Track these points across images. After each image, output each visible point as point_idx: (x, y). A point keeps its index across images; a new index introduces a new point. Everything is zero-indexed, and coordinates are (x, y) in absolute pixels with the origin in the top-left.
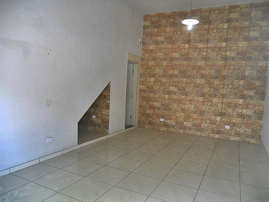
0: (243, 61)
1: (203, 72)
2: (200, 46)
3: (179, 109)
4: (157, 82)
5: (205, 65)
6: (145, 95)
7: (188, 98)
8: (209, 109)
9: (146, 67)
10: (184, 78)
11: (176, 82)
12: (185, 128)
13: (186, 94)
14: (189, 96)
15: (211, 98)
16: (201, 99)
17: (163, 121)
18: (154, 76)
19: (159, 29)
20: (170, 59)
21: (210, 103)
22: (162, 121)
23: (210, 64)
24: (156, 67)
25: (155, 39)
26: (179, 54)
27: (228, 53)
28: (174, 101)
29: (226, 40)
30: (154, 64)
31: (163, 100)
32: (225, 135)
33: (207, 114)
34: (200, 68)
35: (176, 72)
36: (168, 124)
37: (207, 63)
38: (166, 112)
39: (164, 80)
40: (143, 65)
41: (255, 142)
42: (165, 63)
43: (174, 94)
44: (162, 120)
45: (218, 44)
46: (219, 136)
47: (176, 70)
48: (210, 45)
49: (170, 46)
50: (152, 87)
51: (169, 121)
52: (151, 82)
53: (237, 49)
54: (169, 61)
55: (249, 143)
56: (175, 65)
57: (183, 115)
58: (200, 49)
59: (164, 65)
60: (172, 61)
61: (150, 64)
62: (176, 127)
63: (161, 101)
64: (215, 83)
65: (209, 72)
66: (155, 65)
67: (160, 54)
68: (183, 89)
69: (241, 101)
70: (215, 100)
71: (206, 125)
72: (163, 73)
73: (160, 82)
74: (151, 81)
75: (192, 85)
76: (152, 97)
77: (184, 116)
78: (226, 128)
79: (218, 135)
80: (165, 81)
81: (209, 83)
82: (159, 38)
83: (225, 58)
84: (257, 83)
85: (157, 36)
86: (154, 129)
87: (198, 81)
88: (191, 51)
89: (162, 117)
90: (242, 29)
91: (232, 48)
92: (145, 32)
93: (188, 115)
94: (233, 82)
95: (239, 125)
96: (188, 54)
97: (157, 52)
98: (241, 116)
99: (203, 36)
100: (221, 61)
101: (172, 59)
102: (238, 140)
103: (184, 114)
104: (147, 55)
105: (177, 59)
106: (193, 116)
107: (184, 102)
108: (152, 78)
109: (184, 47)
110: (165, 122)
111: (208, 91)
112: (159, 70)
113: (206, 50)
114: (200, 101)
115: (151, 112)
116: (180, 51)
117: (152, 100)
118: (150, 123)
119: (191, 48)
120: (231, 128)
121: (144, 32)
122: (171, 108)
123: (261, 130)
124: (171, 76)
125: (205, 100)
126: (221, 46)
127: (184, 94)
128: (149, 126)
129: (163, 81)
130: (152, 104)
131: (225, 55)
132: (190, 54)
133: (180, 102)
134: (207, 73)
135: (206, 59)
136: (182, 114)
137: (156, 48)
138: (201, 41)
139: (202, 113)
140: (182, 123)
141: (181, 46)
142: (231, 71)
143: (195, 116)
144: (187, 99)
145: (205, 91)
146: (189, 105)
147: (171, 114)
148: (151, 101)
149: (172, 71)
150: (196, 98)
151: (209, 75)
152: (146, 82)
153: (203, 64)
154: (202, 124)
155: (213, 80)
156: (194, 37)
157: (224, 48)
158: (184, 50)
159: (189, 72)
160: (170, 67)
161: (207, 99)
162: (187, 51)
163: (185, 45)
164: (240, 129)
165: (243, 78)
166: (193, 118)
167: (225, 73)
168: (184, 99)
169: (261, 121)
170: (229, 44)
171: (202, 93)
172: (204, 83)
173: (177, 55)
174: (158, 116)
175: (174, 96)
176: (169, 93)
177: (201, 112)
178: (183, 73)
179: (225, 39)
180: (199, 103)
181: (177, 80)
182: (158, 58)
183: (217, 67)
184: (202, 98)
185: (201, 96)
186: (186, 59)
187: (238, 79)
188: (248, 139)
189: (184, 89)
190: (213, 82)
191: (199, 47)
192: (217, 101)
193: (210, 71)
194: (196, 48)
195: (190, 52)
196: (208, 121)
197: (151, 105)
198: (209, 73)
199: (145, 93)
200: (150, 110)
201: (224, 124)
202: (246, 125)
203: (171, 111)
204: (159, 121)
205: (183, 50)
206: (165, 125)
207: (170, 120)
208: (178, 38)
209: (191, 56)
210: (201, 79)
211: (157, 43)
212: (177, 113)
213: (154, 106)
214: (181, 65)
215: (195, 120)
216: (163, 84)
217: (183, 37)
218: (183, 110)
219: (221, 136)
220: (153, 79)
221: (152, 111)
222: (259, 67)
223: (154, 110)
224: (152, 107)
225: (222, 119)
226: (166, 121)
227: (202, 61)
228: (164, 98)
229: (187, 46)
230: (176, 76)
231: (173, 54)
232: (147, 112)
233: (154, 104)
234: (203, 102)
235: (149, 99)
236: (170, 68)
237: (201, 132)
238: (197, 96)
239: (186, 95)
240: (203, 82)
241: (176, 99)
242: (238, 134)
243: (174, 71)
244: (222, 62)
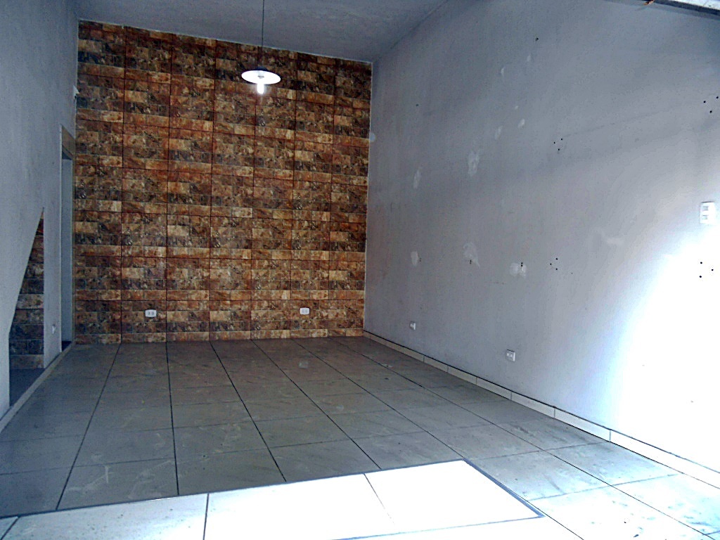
0: (327, 172)
1: (250, 192)
2: (239, 129)
3: (195, 282)
4: (129, 212)
5: (252, 175)
6: (94, 249)
7: (216, 253)
8: (264, 275)
9: (92, 169)
10: (205, 204)
11: (184, 213)
12: (213, 327)
13: (212, 244)
14: (220, 247)
15: (269, 251)
16: (246, 254)
17: (155, 315)
18: (121, 196)
19: (129, 71)
20: (165, 153)
21: (266, 263)
22: (150, 318)
23: (262, 173)
24: (126, 172)
25: (120, 94)
26: (189, 144)
27: (298, 154)
28: (181, 260)
29: (293, 126)
30: (118, 163)
31: (151, 262)
32: (301, 329)
33: (262, 288)
34: (241, 181)
35: (183, 189)
36: (168, 321)
37: (256, 172)
38: (162, 291)
39: (149, 208)
40: (82, 165)
41: (354, 335)
42: (150, 164)
43: (179, 244)
44: (151, 313)
45: (279, 133)
46: (290, 333)
47: (181, 184)
48: (261, 131)
49: (163, 120)
50: (116, 227)
51: (170, 315)
52: (113, 213)
53: (315, 147)
54: (164, 158)
55: (344, 337)
56: (178, 171)
57: (206, 296)
58: (240, 136)
59: (149, 168)
60: (172, 159)
61: (105, 162)
62: (190, 328)
63: (146, 263)
64: (275, 217)
65: (261, 193)
66: (121, 165)
67: (135, 137)
68: (203, 231)
69: (325, 255)
70: (276, 255)
71: (261, 313)
72: (147, 189)
73: (139, 213)
74: (112, 210)
75: (226, 221)
76: (118, 254)
77: (208, 298)
78: (301, 313)
79: (288, 331)
80: (154, 210)
81: (262, 216)
82: (130, 94)
83: (293, 164)
84: (352, 218)
85: (125, 88)
86: (129, 342)
87: (239, 212)
88: (218, 140)
89: (150, 305)
90: (322, 106)
91: (305, 143)
92: (85, 69)
93: (219, 294)
94: (309, 215)
95: (326, 304)
96: (211, 146)
97: (126, 132)
98: (328, 284)
99: (245, 108)
100: (286, 169)
101: (170, 155)
102: (325, 334)
103: (208, 291)
104: (96, 137)
105: (185, 156)
106: (230, 295)
107: (207, 263)
108: (115, 202)
109: (202, 127)
110: (160, 319)
111: (262, 235)
112: (134, 181)
113: (252, 140)
114: (244, 258)
115: (117, 296)
116: (192, 135)
117: (118, 261)
118: (116, 327)
119: (219, 132)
120: (312, 313)
121: (81, 67)
122: (174, 281)
123: (363, 307)
124: (171, 197)
125: (255, 255)
126: (285, 136)
127: (206, 242)
128: (113, 335)
129: (148, 212)
130: (118, 273)
131: (293, 157)
132: (216, 148)
133: (196, 262)
134: (257, 195)
135: (254, 161)
136: (203, 292)
137: (121, 121)
138: (242, 119)
139: (250, 285)
140: (206, 315)
141: (194, 125)
142: (304, 193)
143: (236, 295)
144: (214, 256)
145: (255, 233)
146: (221, 271)
147: (176, 297)
148: (115, 266)
149: (170, 185)
150: (235, 253)
151: (262, 200)
152: (95, 213)
153: (248, 172)
154: (252, 312)
155: (270, 211)
156: (224, 108)
157: (289, 141)
158: (202, 136)
159: (215, 190)
160: (165, 174)
161: (260, 253)
162: (208, 138)
163: (204, 123)
164: (327, 312)
165: (328, 207)
166: (232, 299)
167: (294, 195)
168: (208, 256)
169: (361, 291)
170: (299, 134)
171: (248, 241)
172: (251, 216)
173: (183, 145)
174: (139, 305)
175: (177, 251)
176: (167, 241)
177: (248, 284)
178: (200, 192)
179: (291, 122)
180: (244, 264)
181: (185, 208)
182: (128, 147)
183: (278, 182)
184: (249, 251)
185: (246, 248)
186: (208, 158)
187: (318, 209)
188: (343, 330)
189: (205, 230)
190: (271, 214)
191: (236, 132)
192: (281, 258)
193: (264, 189)
194: (230, 135)
195: (216, 142)
196: (265, 304)
197: (114, 276)
198: (263, 194)
199: (93, 243)
200: (113, 291)
201: (298, 305)
202: (338, 303)
203: (173, 287)
204: (143, 319)
205: (197, 136)
206: (162, 325)
207: (173, 312)
208: (185, 103)
209: (218, 151)
210: (245, 207)
211: (126, 106)
212: (191, 292)
213: (123, 278)
214: (194, 172)
215: (237, 304)
216: (148, 219)
217: (196, 102)
218: (207, 284)
219: (294, 332)
220: (116, 206)
221: (119, 292)
222: (354, 188)
223: (125, 288)
224: (122, 284)
225: (293, 295)
226: (162, 316)
227: (246, 165)
228: (154, 256)
229: (208, 125)
230: (183, 199)
231: (173, 141)
232: (104, 297)
233: (127, 272)
234: (251, 261)
235: (107, 260)
236: (165, 177)
237: (252, 329)
238: (238, 247)
239: (211, 246)
240: (249, 214)
241: (185, 258)
242: (324, 323)
243: (176, 185)
244: (288, 172)
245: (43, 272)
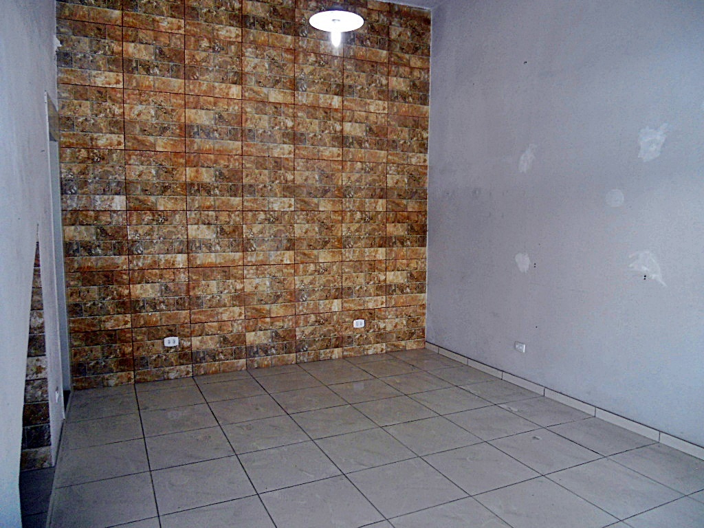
0: (382, 150)
1: (290, 177)
2: (275, 96)
3: (226, 298)
4: (136, 210)
5: (292, 156)
6: (91, 262)
7: (251, 258)
8: (311, 283)
9: (83, 153)
10: (235, 196)
11: (208, 208)
12: (250, 352)
13: (245, 247)
14: (255, 250)
15: (315, 252)
16: (288, 257)
17: (177, 344)
18: (125, 188)
19: (128, 15)
20: (181, 128)
21: (312, 267)
22: (171, 348)
23: (305, 153)
24: (130, 156)
25: (116, 47)
26: (212, 116)
27: (348, 127)
28: (207, 271)
29: (341, 91)
30: (119, 144)
31: (168, 275)
32: (355, 345)
33: (309, 298)
34: (278, 164)
35: (206, 176)
36: (194, 349)
37: (297, 151)
38: (183, 312)
39: (163, 203)
40: (69, 147)
41: (414, 347)
42: (162, 144)
43: (204, 249)
44: (172, 342)
45: (324, 100)
46: (343, 352)
47: (204, 169)
48: (302, 98)
49: (177, 83)
50: (120, 230)
51: (196, 342)
52: (115, 211)
53: (367, 118)
54: (180, 136)
55: (404, 350)
56: (200, 152)
57: (240, 314)
58: (276, 105)
59: (161, 150)
60: (190, 136)
61: (101, 143)
62: (222, 356)
63: (161, 276)
64: (321, 209)
65: (304, 178)
66: (122, 147)
67: (140, 107)
68: (234, 231)
69: (381, 253)
70: (324, 256)
71: (308, 330)
72: (159, 178)
73: (150, 210)
74: (114, 208)
75: (262, 216)
76: (125, 267)
77: (243, 317)
78: (355, 326)
79: (340, 349)
80: (170, 206)
81: (307, 210)
82: (131, 48)
83: (342, 140)
84: (412, 206)
85: (123, 39)
86: (146, 381)
87: (279, 204)
88: (248, 110)
89: (170, 330)
90: (374, 64)
91: (356, 113)
92: (67, 13)
93: (257, 310)
94: (362, 204)
95: (383, 313)
96: (240, 118)
97: (128, 101)
98: (385, 289)
99: (281, 67)
100: (334, 146)
101: (187, 130)
102: (382, 350)
103: (243, 308)
104: (86, 108)
105: (207, 132)
106: (269, 311)
107: (240, 272)
108: (117, 197)
109: (227, 94)
110: (183, 348)
111: (306, 233)
112: (141, 168)
113: (291, 110)
114: (285, 262)
115: (126, 323)
116: (215, 104)
117: (125, 277)
118: (127, 363)
119: (250, 99)
120: (367, 324)
121: (60, 9)
122: (198, 298)
123: (424, 314)
124: (190, 188)
125: (299, 258)
126: (330, 104)
127: (238, 245)
128: (123, 374)
129: (162, 209)
130: (126, 292)
131: (342, 131)
132: (246, 120)
133: (226, 271)
134: (299, 181)
135: (294, 138)
136: (237, 309)
137: (120, 86)
138: (278, 82)
139: (294, 297)
140: (241, 338)
141: (217, 90)
142: (355, 176)
143: (277, 309)
144: (249, 262)
145: (298, 231)
146: (257, 281)
147: (203, 318)
148: (120, 284)
149: (190, 172)
150: (274, 257)
151: (304, 187)
152: (91, 213)
153: (287, 152)
154: (297, 329)
155: (316, 200)
156: (254, 68)
157: (336, 110)
158: (228, 105)
159: (247, 176)
160: (182, 157)
161: (305, 254)
162: (236, 108)
163: (230, 88)
164: (384, 322)
165: (384, 193)
166: (272, 316)
167: (343, 180)
168: (241, 263)
169: (423, 295)
170: (347, 101)
171: (289, 240)
172: (292, 209)
173: (203, 118)
174: (155, 332)
175: (202, 258)
176: (188, 247)
177: (291, 294)
178: (229, 180)
179: (338, 85)
180: (285, 270)
181: (210, 201)
182: (132, 122)
183: (324, 164)
184: (292, 253)
185: (288, 249)
186: (237, 134)
187: (372, 197)
188: (403, 343)
189: (237, 229)
190: (317, 205)
191: (272, 100)
192: (329, 259)
193: (307, 173)
194: (263, 102)
195: (246, 113)
196: (313, 318)
197: (120, 296)
198: (306, 180)
199: (91, 255)
200: (120, 317)
201: (351, 316)
202: (396, 310)
203: (198, 306)
204: (161, 349)
205: (222, 105)
206: (186, 356)
207: (200, 338)
208: (204, 60)
209: (249, 125)
210: (285, 197)
211: (125, 65)
212: (221, 310)
213: (133, 298)
214: (220, 153)
215: (278, 321)
216: (161, 218)
217: (219, 59)
218: (240, 298)
219: (347, 351)
220: (119, 202)
221: (128, 317)
222: (413, 168)
223: (136, 312)
224: (129, 306)
225: (345, 305)
226: (186, 344)
227: (284, 143)
228: (171, 267)
229: (235, 90)
230: (206, 189)
231: (191, 113)
232: (109, 325)
233: (139, 291)
234: (294, 265)
235: (109, 277)
236: (182, 161)
237: (298, 351)
238: (278, 249)
239: (245, 250)
240: (290, 206)
241: (211, 267)
242: (381, 336)
243: (197, 171)
244: (335, 150)
245: (43, 323)
